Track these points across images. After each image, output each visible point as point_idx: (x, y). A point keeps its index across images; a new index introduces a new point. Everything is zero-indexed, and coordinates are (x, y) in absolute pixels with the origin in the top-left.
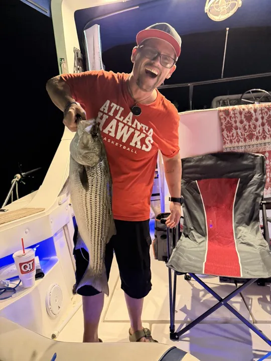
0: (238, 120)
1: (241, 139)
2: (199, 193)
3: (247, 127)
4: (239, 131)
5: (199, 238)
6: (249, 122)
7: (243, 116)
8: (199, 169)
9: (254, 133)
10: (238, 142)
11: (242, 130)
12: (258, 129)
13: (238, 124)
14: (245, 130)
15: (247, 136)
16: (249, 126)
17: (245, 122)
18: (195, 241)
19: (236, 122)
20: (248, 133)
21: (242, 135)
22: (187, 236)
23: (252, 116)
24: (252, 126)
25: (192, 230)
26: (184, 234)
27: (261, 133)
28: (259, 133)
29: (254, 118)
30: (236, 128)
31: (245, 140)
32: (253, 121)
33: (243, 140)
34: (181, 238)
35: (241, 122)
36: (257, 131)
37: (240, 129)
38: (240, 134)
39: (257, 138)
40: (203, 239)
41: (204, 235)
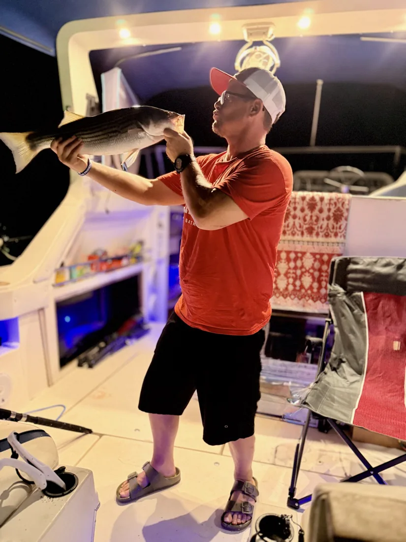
0: (299, 207)
1: (297, 232)
2: (363, 312)
3: (308, 218)
4: (297, 221)
5: (352, 375)
6: (312, 212)
7: (305, 203)
8: (368, 276)
9: (314, 226)
10: (293, 234)
11: (301, 221)
12: (321, 222)
13: (298, 213)
14: (305, 220)
15: (307, 229)
16: (311, 217)
17: (307, 211)
18: (345, 378)
19: (295, 209)
20: (307, 226)
21: (300, 227)
22: (334, 369)
23: (316, 204)
24: (314, 218)
25: (344, 362)
26: (331, 366)
27: (323, 229)
28: (321, 228)
29: (318, 208)
30: (295, 217)
31: (302, 234)
32: (316, 212)
33: (300, 233)
34: (326, 370)
35: (302, 210)
36: (319, 225)
37: (299, 219)
38: (297, 225)
39: (317, 234)
40: (358, 377)
41: (360, 373)
